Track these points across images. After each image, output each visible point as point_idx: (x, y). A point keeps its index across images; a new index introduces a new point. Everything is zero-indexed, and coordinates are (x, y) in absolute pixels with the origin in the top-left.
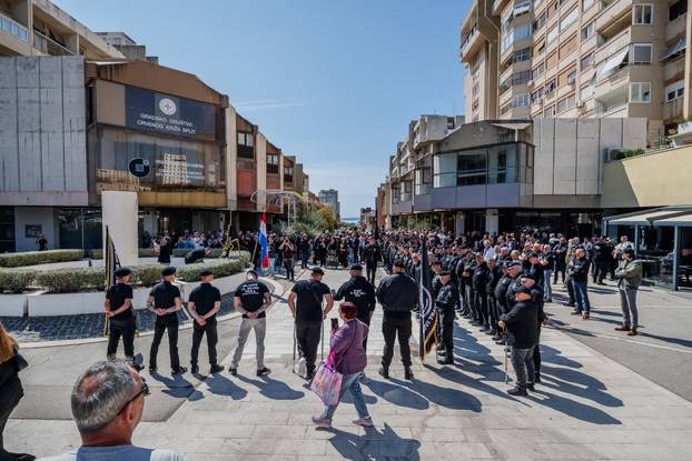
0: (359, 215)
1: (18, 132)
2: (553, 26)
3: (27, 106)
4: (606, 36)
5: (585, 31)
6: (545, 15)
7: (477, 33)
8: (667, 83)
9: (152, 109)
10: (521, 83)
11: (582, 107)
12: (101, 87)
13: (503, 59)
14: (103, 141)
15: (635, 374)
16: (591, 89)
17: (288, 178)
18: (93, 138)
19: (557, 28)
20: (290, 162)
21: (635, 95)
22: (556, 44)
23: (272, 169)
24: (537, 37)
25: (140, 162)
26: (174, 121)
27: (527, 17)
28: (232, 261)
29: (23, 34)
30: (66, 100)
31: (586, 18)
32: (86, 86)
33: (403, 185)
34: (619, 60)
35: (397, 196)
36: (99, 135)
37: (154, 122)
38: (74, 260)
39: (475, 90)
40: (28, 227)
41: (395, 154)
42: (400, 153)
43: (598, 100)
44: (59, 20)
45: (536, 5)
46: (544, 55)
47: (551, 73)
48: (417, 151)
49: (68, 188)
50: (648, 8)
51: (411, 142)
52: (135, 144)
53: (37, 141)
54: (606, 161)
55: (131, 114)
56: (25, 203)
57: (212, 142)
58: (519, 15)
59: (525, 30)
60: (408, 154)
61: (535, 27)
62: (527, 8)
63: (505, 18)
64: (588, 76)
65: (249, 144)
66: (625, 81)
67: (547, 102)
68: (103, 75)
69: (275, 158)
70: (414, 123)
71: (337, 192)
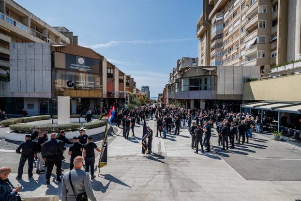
0: (158, 96)
1: (26, 70)
2: (231, 26)
3: (30, 61)
4: (249, 31)
5: (242, 29)
6: (228, 22)
7: (203, 27)
8: (272, 51)
9: (75, 62)
10: (219, 47)
11: (241, 58)
12: (57, 54)
13: (212, 38)
14: (57, 74)
15: (227, 163)
16: (244, 51)
17: (127, 84)
18: (53, 73)
19: (232, 27)
20: (128, 77)
21: (259, 55)
22: (232, 33)
23: (121, 81)
24: (225, 30)
25: (70, 81)
26: (84, 66)
27: (221, 22)
28: (102, 121)
29: (26, 30)
30: (44, 59)
31: (243, 24)
32: (51, 54)
33: (172, 87)
34: (252, 42)
35: (170, 91)
36: (56, 72)
37: (76, 67)
38: (47, 119)
39: (202, 49)
40: (28, 105)
41: (172, 72)
42: (174, 72)
43: (246, 56)
44: (40, 24)
45: (225, 17)
46: (227, 37)
47: (230, 44)
48: (180, 71)
49: (44, 91)
50: (264, 22)
51: (178, 68)
52: (69, 75)
53: (33, 74)
54: (244, 82)
55: (68, 64)
56: (28, 97)
57: (97, 74)
58: (218, 21)
59: (220, 27)
60: (177, 73)
61: (224, 25)
62: (221, 18)
63: (213, 22)
64: (242, 47)
65: (112, 73)
66: (255, 49)
67: (228, 55)
68: (57, 50)
69: (122, 77)
70: (179, 60)
71: (149, 87)
